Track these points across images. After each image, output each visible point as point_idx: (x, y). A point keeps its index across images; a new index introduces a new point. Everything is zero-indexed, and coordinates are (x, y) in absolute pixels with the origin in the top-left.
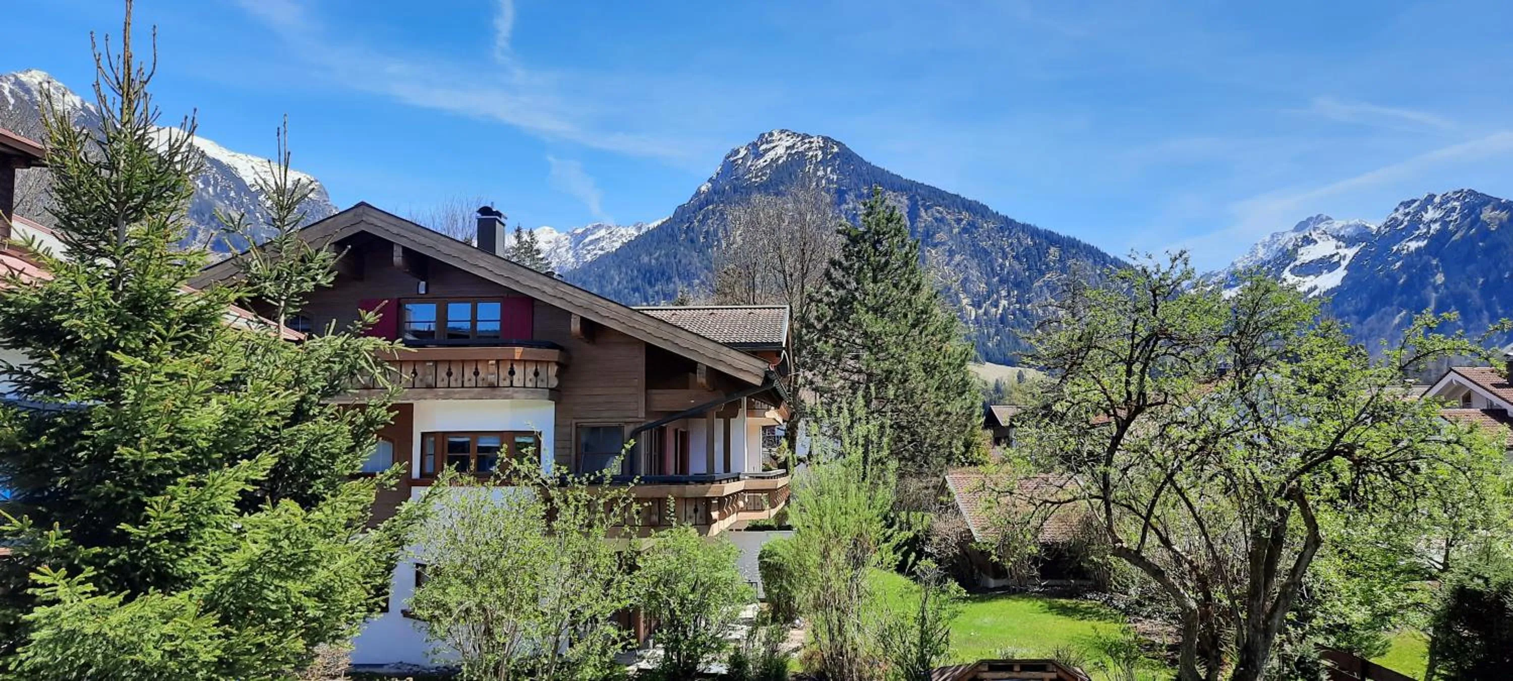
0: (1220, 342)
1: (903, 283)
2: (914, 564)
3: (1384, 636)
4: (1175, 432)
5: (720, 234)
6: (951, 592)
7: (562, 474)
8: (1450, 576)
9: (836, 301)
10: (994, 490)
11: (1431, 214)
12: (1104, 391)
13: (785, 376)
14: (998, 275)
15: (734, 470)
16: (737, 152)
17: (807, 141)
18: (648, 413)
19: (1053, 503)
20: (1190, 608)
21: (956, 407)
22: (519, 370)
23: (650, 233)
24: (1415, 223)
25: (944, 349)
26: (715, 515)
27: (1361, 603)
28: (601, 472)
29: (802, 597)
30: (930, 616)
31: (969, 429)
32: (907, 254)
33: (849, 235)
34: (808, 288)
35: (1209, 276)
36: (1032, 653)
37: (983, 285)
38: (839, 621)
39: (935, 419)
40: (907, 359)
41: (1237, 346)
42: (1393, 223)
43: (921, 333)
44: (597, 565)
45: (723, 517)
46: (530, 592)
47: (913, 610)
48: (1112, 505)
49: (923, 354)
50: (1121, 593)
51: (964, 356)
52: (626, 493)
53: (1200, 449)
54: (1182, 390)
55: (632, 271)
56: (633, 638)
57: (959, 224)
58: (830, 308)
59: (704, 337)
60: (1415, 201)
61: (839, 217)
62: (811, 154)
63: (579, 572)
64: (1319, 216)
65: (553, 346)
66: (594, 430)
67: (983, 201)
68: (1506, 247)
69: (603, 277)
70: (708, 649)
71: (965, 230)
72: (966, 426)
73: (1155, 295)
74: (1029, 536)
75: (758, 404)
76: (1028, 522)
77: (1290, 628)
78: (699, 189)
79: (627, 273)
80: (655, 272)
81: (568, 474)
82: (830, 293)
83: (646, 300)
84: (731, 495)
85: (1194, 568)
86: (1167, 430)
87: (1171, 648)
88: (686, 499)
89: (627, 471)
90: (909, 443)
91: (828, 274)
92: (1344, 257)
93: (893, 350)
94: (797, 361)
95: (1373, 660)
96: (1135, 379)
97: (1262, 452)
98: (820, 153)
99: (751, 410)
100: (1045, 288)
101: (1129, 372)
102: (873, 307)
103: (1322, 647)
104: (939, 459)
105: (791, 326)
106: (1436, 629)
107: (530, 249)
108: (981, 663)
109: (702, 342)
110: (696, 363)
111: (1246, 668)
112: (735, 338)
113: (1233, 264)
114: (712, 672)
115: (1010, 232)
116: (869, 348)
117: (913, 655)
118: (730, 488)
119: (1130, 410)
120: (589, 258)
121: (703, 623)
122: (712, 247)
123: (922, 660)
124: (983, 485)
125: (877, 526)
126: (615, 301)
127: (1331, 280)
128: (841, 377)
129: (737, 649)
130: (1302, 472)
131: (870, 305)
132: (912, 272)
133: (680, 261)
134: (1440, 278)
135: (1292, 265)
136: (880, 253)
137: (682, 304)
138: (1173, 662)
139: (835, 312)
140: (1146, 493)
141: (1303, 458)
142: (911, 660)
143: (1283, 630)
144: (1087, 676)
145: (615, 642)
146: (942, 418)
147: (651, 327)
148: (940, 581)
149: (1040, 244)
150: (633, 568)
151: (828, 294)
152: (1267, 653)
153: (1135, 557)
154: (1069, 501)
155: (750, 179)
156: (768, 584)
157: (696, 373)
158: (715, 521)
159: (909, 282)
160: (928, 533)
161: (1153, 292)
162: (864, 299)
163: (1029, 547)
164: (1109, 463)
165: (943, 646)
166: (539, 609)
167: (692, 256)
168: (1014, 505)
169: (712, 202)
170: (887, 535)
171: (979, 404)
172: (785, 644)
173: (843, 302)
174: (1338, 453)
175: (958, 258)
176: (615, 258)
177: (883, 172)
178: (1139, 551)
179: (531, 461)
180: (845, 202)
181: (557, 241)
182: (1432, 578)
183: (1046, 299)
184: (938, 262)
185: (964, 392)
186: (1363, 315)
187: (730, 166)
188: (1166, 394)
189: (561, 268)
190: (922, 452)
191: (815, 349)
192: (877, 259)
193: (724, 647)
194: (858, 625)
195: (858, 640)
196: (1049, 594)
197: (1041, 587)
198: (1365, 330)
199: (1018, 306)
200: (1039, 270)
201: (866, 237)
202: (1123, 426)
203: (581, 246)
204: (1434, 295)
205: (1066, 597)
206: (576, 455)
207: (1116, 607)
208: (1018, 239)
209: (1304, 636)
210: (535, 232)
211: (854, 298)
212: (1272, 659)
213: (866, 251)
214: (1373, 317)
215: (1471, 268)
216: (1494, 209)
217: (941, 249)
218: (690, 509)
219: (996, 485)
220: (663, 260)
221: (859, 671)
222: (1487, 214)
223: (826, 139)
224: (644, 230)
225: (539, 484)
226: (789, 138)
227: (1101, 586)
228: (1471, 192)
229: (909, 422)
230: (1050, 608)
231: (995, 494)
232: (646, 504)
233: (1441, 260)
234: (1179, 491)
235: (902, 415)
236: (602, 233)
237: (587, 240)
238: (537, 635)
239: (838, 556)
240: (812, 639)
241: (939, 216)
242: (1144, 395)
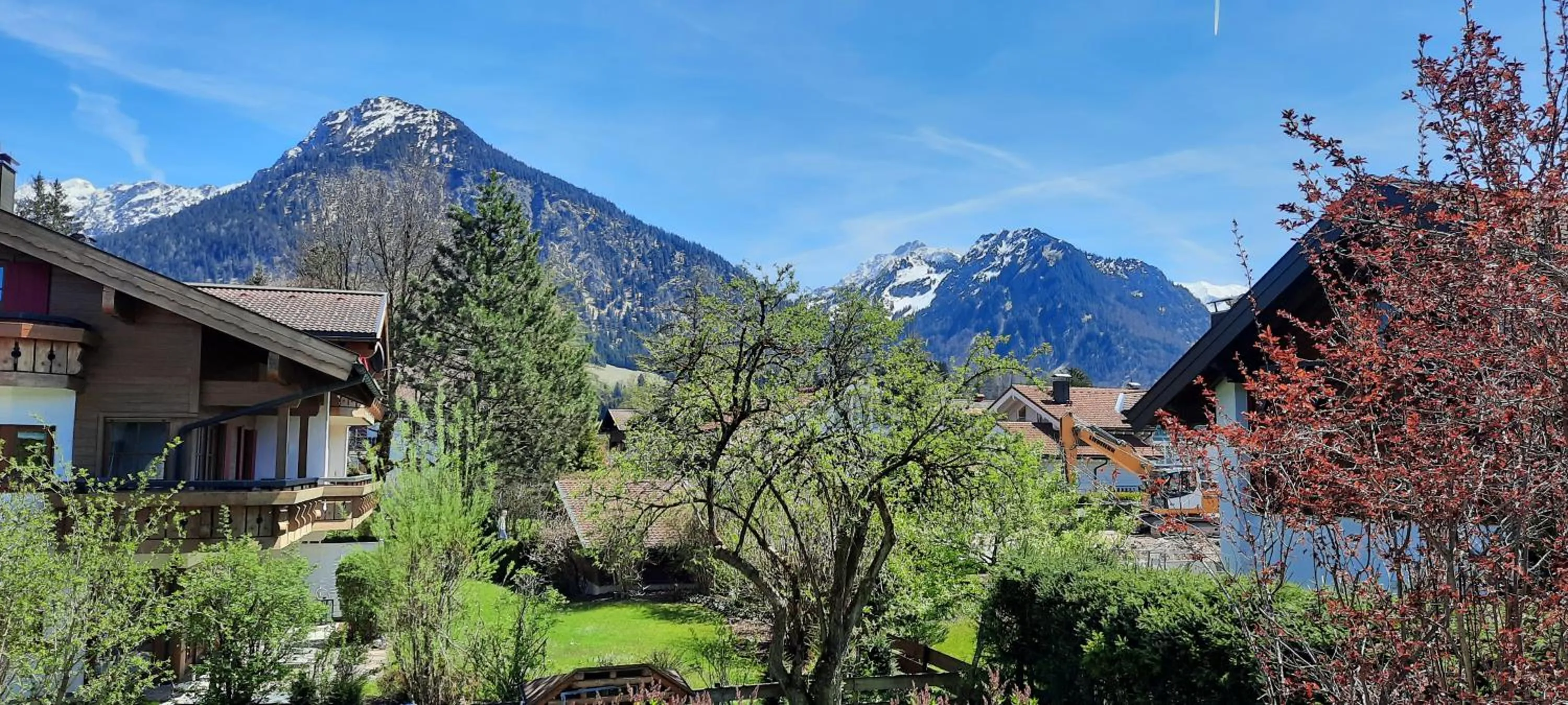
0: (818, 354)
1: (519, 277)
2: (513, 572)
3: (943, 623)
4: (775, 437)
5: (310, 207)
6: (551, 600)
7: (80, 478)
8: (996, 569)
9: (444, 291)
10: (600, 495)
11: (1004, 248)
12: (712, 396)
13: (379, 371)
14: (623, 275)
15: (310, 474)
16: (335, 116)
17: (420, 113)
18: (203, 408)
19: (659, 507)
20: (780, 606)
21: (569, 409)
22: (26, 352)
23: (220, 199)
24: (992, 255)
25: (560, 349)
26: (283, 525)
27: (925, 596)
28: (135, 475)
29: (385, 614)
30: (526, 627)
31: (583, 432)
32: (525, 246)
33: (461, 220)
34: (413, 276)
35: (819, 291)
36: (629, 660)
37: (607, 285)
38: (426, 637)
39: (548, 421)
40: (520, 357)
41: (833, 357)
42: (974, 254)
43: (536, 331)
44: (125, 586)
45: (293, 527)
46: (30, 620)
47: (509, 621)
48: (715, 508)
49: (538, 353)
50: (721, 594)
51: (581, 357)
52: (168, 501)
53: (797, 454)
54: (782, 398)
55: (194, 240)
56: (169, 669)
57: (584, 220)
58: (436, 298)
59: (279, 323)
60: (993, 235)
61: (453, 201)
62: (424, 128)
63: (99, 594)
64: (915, 242)
65: (75, 324)
66: (131, 426)
67: (610, 199)
68: (1060, 282)
69: (155, 246)
70: (267, 678)
71: (590, 227)
72: (580, 429)
73: (763, 306)
74: (633, 541)
75: (345, 401)
76: (634, 527)
77: (866, 621)
78: (286, 152)
79: (187, 243)
80: (225, 243)
81: (88, 478)
82: (437, 282)
83: (212, 277)
84: (305, 503)
85: (787, 568)
86: (768, 435)
87: (762, 646)
88: (247, 507)
89: (171, 475)
90: (519, 446)
91: (435, 261)
92: (934, 281)
93: (504, 347)
94: (395, 354)
95: (934, 647)
96: (741, 387)
97: (851, 457)
98: (434, 128)
99: (336, 408)
100: (669, 293)
101: (736, 379)
102: (485, 300)
103: (893, 637)
104: (550, 464)
105: (390, 315)
106: (984, 616)
107: (55, 206)
108: (577, 672)
109: (276, 328)
110: (267, 352)
111: (827, 661)
112: (319, 326)
113: (841, 281)
114: (270, 702)
115: (637, 233)
116: (478, 343)
117: (506, 671)
118: (303, 495)
119: (735, 416)
120: (136, 221)
121: (262, 648)
122: (298, 220)
123: (516, 673)
124: (590, 490)
125: (474, 532)
126: (170, 275)
127: (922, 302)
128: (446, 375)
129: (302, 675)
130: (881, 476)
131: (482, 298)
132: (530, 266)
133: (257, 234)
134: (1008, 306)
135: (891, 286)
136: (496, 242)
137: (257, 283)
138: (765, 659)
139: (442, 303)
140: (747, 498)
141: (884, 463)
142: (504, 674)
143: (859, 623)
144: (682, 679)
145: (145, 675)
146: (555, 420)
147: (211, 308)
148: (540, 589)
149: (667, 247)
150: (172, 587)
151: (435, 283)
152: (845, 645)
153: (733, 558)
154: (675, 505)
155: (350, 148)
156: (346, 601)
157: (266, 363)
158: (284, 532)
159: (526, 276)
160: (534, 541)
161: (762, 302)
162: (476, 291)
163: (633, 552)
164: (713, 467)
165: (538, 657)
166: (42, 640)
167: (273, 230)
168: (620, 509)
169: (301, 169)
170: (484, 543)
171: (595, 406)
172: (361, 666)
173: (451, 292)
174: (912, 458)
175: (582, 255)
176: (172, 224)
177: (505, 157)
178: (736, 553)
179: (38, 461)
180: (462, 184)
181: (93, 197)
182: (983, 571)
183: (670, 304)
184: (561, 258)
185: (580, 393)
186: (948, 334)
187: (324, 131)
188: (769, 401)
189: (96, 230)
190: (531, 456)
191: (417, 343)
192: (492, 249)
193: (286, 673)
194: (447, 641)
195: (446, 657)
196: (651, 598)
197: (642, 591)
198: (948, 348)
199: (641, 308)
200: (664, 274)
201: (481, 224)
202: (729, 431)
203: (126, 205)
204: (1003, 320)
205: (670, 602)
206: (104, 454)
207: (716, 609)
208: (645, 241)
209: (879, 627)
210: (63, 184)
211: (465, 290)
212: (850, 651)
213: (480, 240)
214: (955, 337)
215: (1033, 298)
216: (1052, 248)
217: (565, 244)
218: (252, 519)
219: (603, 489)
220: (236, 231)
221: (446, 689)
222: (1047, 252)
223: (442, 114)
224: (212, 194)
225: (47, 490)
226: (398, 107)
227: (703, 589)
228: (1037, 232)
229: (519, 424)
230: (653, 613)
231: (602, 499)
232: (193, 513)
233: (1011, 290)
234: (777, 495)
235: (512, 417)
236: (156, 193)
237: (135, 200)
238: (38, 674)
239: (426, 566)
240: (394, 659)
241: (564, 209)
242: (749, 401)
